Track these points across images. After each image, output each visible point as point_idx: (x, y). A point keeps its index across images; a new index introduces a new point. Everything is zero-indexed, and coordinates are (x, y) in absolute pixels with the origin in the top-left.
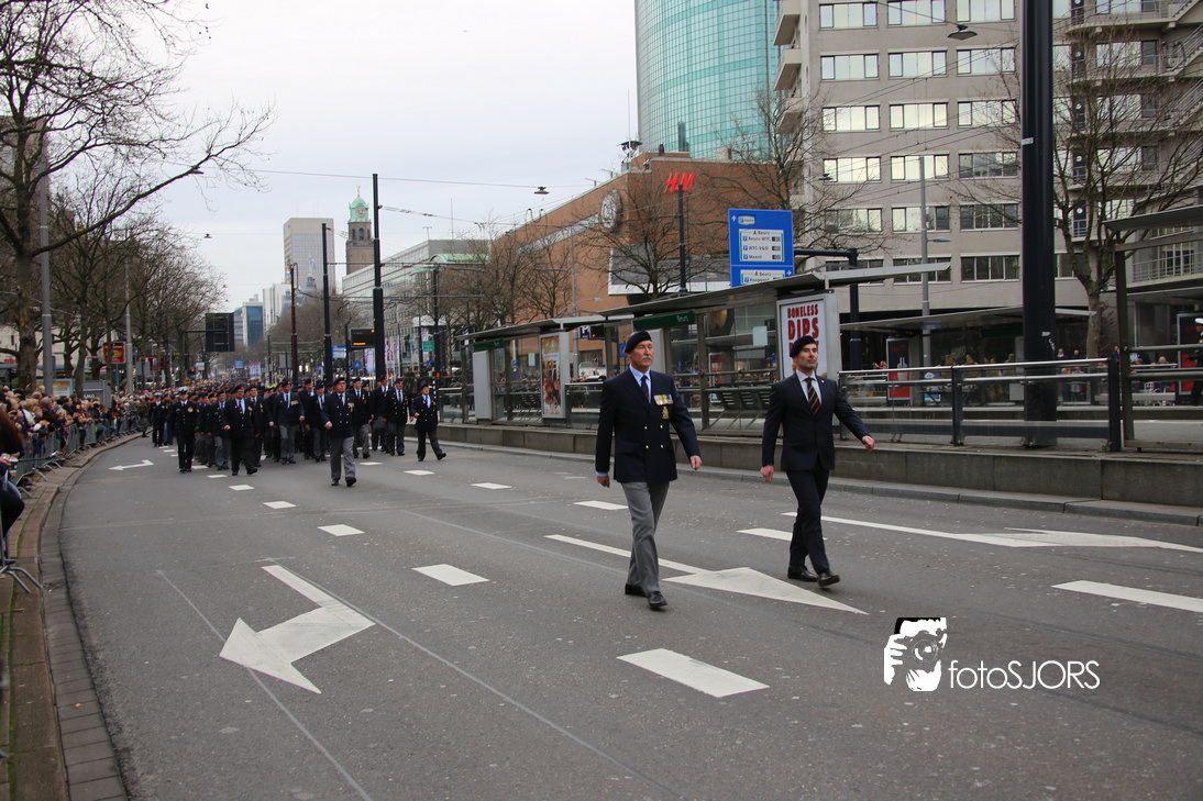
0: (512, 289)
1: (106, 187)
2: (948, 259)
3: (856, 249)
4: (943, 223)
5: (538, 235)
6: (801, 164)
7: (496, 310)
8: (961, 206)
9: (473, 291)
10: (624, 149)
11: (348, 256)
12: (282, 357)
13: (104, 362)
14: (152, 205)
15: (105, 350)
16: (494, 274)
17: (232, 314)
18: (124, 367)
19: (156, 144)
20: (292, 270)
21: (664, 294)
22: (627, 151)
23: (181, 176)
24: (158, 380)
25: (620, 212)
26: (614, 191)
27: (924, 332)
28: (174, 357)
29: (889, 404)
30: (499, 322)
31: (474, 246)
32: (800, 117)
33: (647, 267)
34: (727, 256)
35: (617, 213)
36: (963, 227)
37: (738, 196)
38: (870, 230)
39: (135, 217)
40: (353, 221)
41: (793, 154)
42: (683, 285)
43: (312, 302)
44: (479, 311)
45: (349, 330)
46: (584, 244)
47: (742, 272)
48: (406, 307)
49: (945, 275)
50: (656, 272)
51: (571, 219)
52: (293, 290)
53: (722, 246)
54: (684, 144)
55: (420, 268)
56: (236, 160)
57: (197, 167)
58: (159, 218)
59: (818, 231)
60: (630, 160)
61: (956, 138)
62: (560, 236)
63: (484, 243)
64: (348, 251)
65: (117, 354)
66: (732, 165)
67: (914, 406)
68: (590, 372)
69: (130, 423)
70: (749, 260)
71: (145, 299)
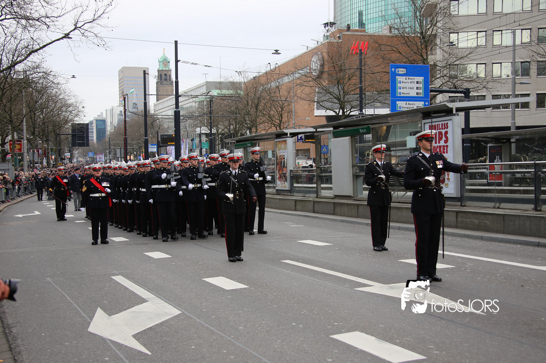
0: (256, 112)
1: (12, 45)
2: (529, 94)
3: (469, 89)
4: (526, 72)
5: (272, 79)
6: (435, 35)
7: (246, 124)
8: (538, 61)
9: (232, 113)
10: (325, 27)
11: (157, 91)
12: (118, 151)
13: (9, 152)
14: (40, 57)
15: (10, 145)
16: (246, 102)
17: (88, 124)
18: (22, 155)
19: (43, 19)
20: (124, 98)
21: (349, 116)
22: (327, 28)
23: (59, 40)
24: (42, 163)
25: (322, 66)
26: (319, 53)
27: (512, 140)
28: (52, 150)
29: (489, 184)
30: (248, 131)
31: (234, 85)
32: (436, 6)
33: (339, 99)
34: (389, 93)
35: (321, 66)
36: (538, 74)
37: (395, 56)
38: (478, 77)
39: (29, 64)
40: (161, 69)
41: (431, 30)
42: (361, 110)
43: (135, 117)
44: (236, 125)
45: (160, 135)
46: (301, 85)
47: (397, 102)
48: (192, 121)
49: (525, 105)
50: (344, 102)
51: (293, 70)
52: (125, 110)
53: (385, 86)
54: (361, 24)
55: (201, 98)
56: (92, 31)
57: (68, 34)
58: (43, 65)
59: (445, 77)
60: (328, 34)
61: (537, 18)
62: (286, 79)
63: (240, 83)
64: (157, 88)
65: (18, 147)
66: (392, 37)
67: (505, 186)
68: (303, 163)
69: (26, 189)
70: (402, 95)
71: (35, 114)
